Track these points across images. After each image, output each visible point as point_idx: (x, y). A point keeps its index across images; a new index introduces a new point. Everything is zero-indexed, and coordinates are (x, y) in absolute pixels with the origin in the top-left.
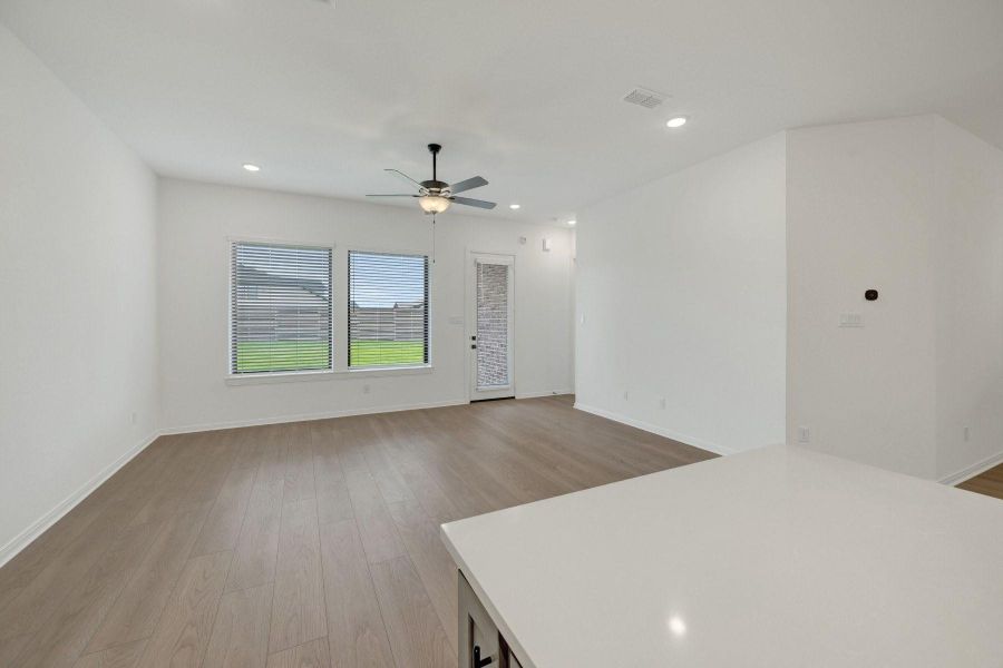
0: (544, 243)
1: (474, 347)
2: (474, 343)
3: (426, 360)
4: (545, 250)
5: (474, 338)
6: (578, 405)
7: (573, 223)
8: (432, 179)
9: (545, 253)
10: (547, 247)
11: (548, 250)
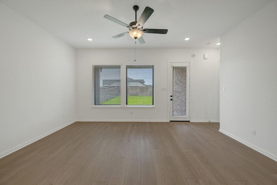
0: (204, 56)
1: (171, 100)
2: (172, 98)
3: (153, 104)
4: (205, 59)
5: (171, 96)
6: (221, 130)
7: (219, 44)
8: (135, 21)
9: (205, 60)
10: (206, 57)
11: (206, 59)
